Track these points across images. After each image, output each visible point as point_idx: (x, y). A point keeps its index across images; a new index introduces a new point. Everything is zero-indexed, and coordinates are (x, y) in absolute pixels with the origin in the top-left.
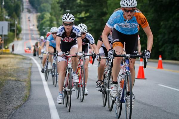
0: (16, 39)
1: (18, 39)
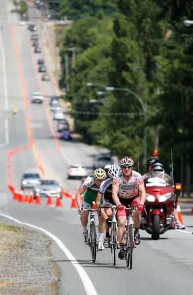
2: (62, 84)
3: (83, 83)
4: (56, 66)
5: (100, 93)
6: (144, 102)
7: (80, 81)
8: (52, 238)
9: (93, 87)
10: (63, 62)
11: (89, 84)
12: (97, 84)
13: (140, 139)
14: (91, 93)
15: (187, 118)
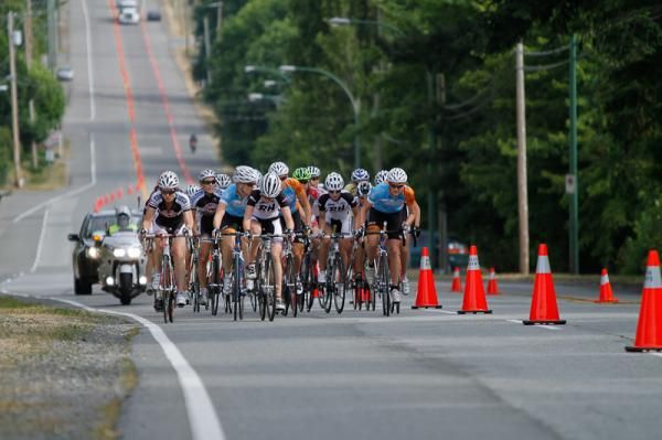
0: (19, 173)
1: (38, 172)
2: (198, 73)
3: (238, 68)
4: (187, 40)
5: (269, 83)
6: (355, 94)
7: (232, 64)
8: (142, 324)
9: (256, 75)
10: (199, 31)
11: (249, 68)
12: (263, 68)
13: (348, 167)
14: (253, 86)
15: (439, 118)
